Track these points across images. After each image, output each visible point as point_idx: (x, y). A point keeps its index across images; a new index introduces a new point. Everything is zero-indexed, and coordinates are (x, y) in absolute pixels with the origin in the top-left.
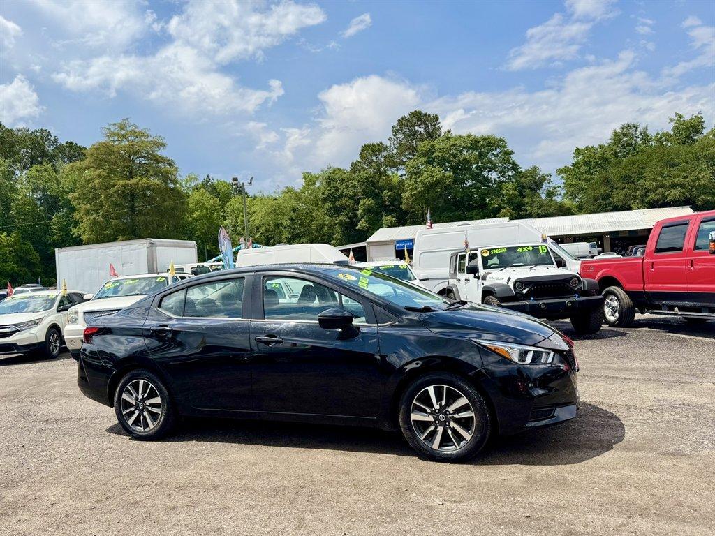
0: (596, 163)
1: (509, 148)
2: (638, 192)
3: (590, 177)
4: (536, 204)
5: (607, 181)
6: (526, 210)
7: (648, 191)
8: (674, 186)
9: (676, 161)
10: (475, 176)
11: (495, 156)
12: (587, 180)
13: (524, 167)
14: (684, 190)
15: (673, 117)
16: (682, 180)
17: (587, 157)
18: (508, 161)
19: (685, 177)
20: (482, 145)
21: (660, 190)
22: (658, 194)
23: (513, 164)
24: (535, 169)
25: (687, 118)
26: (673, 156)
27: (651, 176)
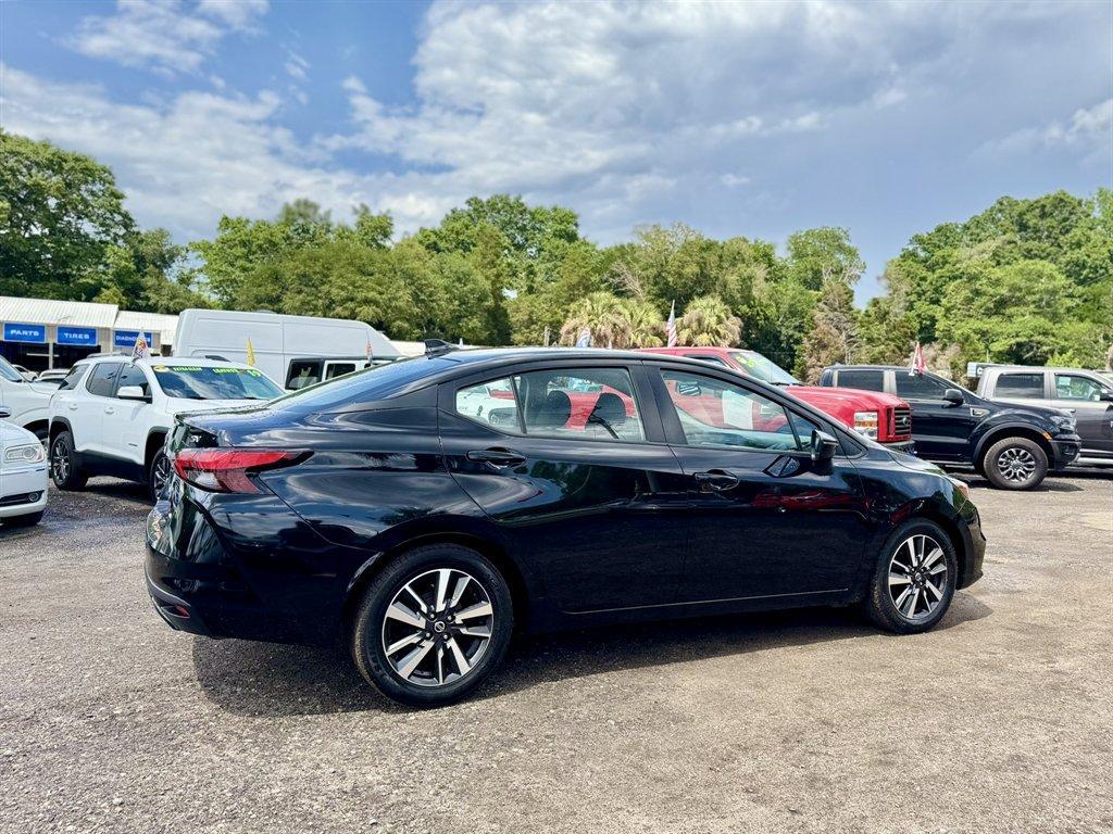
0: (260, 247)
1: (118, 188)
2: (320, 301)
3: (249, 265)
4: (165, 292)
5: (276, 277)
6: (148, 298)
7: (333, 302)
8: (367, 301)
9: (371, 269)
10: (51, 220)
11: (93, 193)
12: (244, 269)
13: (143, 227)
14: (378, 310)
15: (358, 206)
16: (378, 297)
17: (247, 235)
18: (116, 210)
19: (381, 293)
20: (72, 168)
21: (351, 305)
22: (346, 308)
23: (126, 216)
24: (162, 234)
25: (374, 213)
26: (366, 262)
27: (339, 282)
